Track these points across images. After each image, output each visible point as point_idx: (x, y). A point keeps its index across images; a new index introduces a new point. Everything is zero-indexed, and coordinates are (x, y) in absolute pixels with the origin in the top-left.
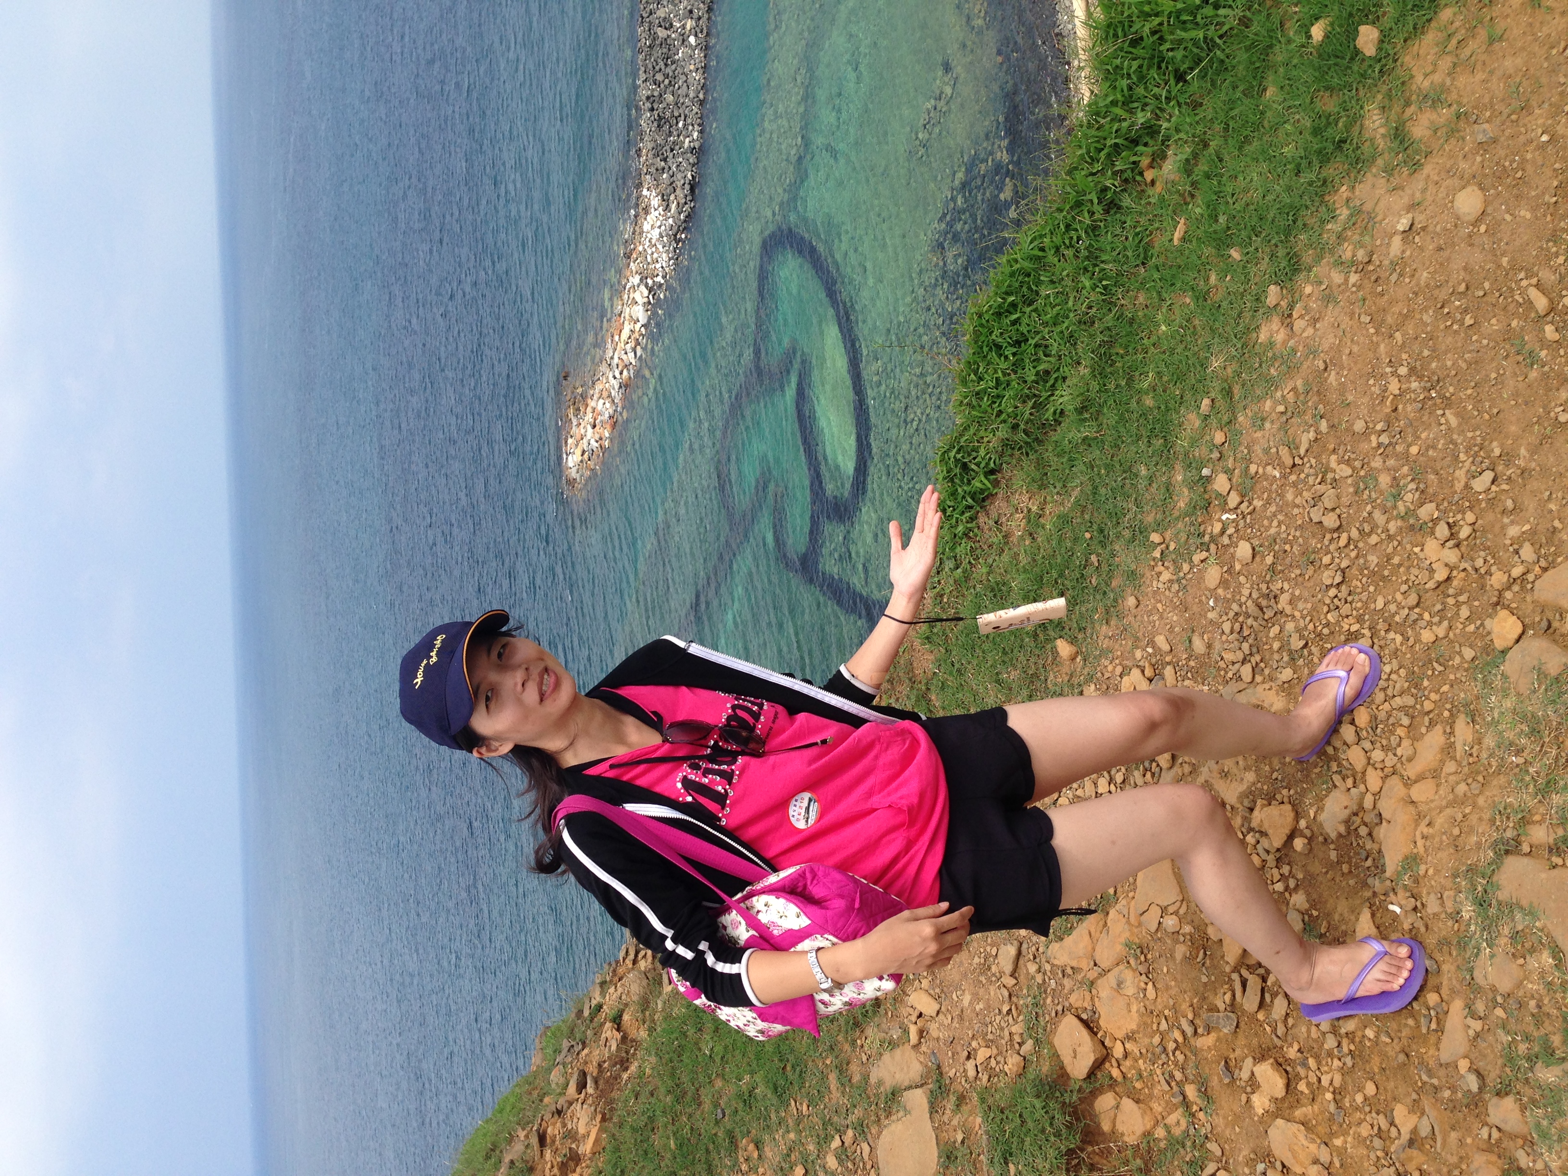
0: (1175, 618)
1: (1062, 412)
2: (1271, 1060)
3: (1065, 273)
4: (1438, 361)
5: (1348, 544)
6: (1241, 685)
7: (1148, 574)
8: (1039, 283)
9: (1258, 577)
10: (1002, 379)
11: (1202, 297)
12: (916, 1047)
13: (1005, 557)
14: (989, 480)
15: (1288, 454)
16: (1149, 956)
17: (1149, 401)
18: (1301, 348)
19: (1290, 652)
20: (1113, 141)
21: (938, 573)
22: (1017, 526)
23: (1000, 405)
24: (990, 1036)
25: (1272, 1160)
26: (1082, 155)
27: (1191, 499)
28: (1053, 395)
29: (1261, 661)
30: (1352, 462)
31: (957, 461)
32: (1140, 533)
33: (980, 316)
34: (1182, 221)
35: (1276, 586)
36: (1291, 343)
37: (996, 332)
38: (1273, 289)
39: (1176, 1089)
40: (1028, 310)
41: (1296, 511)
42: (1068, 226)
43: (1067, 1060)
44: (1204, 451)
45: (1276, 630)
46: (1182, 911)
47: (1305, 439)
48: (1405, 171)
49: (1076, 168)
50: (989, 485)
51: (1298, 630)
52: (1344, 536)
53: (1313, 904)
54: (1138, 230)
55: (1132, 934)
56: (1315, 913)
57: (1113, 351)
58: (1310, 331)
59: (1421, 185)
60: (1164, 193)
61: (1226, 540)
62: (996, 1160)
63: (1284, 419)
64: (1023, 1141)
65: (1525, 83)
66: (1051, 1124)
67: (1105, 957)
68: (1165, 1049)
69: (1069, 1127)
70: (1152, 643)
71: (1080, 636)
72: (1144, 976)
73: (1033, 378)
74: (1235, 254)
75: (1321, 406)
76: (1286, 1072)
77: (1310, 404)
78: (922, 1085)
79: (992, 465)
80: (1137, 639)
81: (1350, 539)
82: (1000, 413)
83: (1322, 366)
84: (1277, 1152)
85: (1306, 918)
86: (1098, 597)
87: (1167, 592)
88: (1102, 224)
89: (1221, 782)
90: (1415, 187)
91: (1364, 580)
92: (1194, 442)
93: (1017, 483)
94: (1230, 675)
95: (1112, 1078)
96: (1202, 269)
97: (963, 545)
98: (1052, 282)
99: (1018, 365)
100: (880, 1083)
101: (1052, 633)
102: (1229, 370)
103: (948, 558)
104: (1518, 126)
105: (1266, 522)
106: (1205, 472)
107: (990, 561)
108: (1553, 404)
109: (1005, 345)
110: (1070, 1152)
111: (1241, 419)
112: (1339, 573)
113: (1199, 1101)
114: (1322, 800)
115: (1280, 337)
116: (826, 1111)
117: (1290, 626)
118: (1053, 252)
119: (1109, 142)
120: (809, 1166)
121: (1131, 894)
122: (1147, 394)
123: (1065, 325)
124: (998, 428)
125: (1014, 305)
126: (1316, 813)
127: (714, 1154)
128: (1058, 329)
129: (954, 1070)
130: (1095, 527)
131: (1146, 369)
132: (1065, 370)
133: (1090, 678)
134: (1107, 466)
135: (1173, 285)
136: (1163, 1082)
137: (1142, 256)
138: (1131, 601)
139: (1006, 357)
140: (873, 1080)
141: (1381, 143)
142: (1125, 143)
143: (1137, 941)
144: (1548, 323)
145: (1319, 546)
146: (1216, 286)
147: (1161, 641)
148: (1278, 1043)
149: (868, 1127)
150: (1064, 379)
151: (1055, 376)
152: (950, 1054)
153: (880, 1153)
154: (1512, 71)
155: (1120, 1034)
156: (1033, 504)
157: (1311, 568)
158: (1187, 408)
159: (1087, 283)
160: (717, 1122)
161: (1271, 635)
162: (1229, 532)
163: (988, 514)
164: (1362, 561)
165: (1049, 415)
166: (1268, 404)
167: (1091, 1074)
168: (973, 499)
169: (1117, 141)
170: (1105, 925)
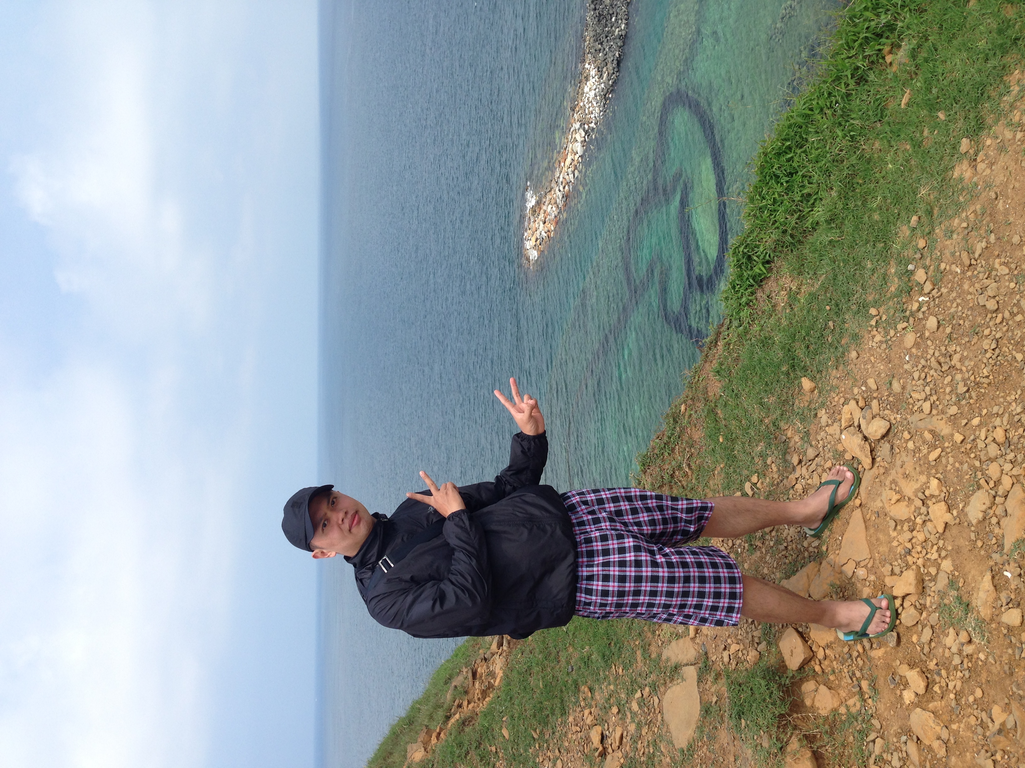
0: (882, 367)
1: (817, 223)
2: (918, 669)
3: (825, 127)
5: (1001, 323)
6: (922, 416)
7: (866, 337)
8: (807, 133)
9: (941, 341)
10: (778, 199)
11: (917, 145)
12: (693, 639)
13: (772, 321)
14: (765, 267)
15: (966, 257)
16: (846, 594)
17: (876, 217)
18: (981, 183)
19: (957, 395)
20: (865, 35)
21: (728, 329)
22: (781, 299)
23: (775, 217)
24: (740, 637)
25: (912, 734)
26: (842, 44)
27: (900, 286)
28: (812, 210)
29: (937, 400)
30: (1009, 265)
31: (744, 253)
32: (863, 307)
33: (766, 155)
34: (908, 91)
35: (951, 349)
36: (975, 179)
37: (776, 166)
38: (965, 141)
39: (856, 682)
40: (799, 151)
41: (969, 297)
42: (830, 94)
43: (786, 656)
44: (911, 252)
45: (949, 378)
46: (869, 566)
47: (979, 247)
49: (837, 53)
50: (765, 271)
51: (964, 380)
52: (1000, 316)
53: (956, 568)
54: (878, 97)
55: (835, 578)
56: (957, 574)
57: (855, 181)
58: (988, 171)
60: (898, 72)
61: (921, 315)
62: (733, 716)
63: (966, 232)
64: (751, 706)
66: (770, 696)
67: (817, 592)
68: (851, 656)
69: (782, 700)
70: (865, 383)
71: (818, 376)
73: (799, 198)
74: (942, 116)
75: (991, 224)
76: (927, 678)
77: (984, 222)
78: (695, 664)
79: (767, 257)
80: (856, 380)
81: (1003, 318)
82: (776, 221)
83: (994, 196)
84: (914, 729)
85: (951, 576)
86: (832, 350)
87: (878, 349)
88: (854, 93)
89: (903, 481)
91: (1011, 347)
92: (904, 246)
93: (785, 270)
94: (916, 408)
95: (814, 671)
96: (919, 125)
97: (745, 311)
98: (817, 132)
99: (789, 190)
100: (668, 660)
101: (799, 373)
102: (932, 197)
103: (735, 319)
105: (949, 304)
106: (910, 267)
107: (762, 322)
109: (781, 175)
110: (781, 716)
111: (937, 231)
112: (994, 341)
113: (868, 691)
114: (969, 497)
115: (968, 175)
116: (633, 674)
117: (959, 377)
118: (818, 111)
119: (862, 36)
120: (621, 708)
121: (837, 552)
122: (875, 211)
123: (823, 162)
124: (772, 233)
125: (789, 148)
126: (964, 507)
127: (565, 693)
128: (820, 165)
129: (715, 657)
130: (833, 302)
131: (876, 194)
132: (822, 194)
133: (823, 405)
134: (844, 261)
135: (899, 136)
136: (848, 677)
137: (879, 115)
138: (854, 354)
139: (782, 184)
140: (664, 657)
142: (873, 36)
143: (838, 583)
145: (983, 322)
146: (927, 137)
147: (871, 383)
148: (924, 658)
149: (658, 687)
150: (821, 199)
151: (815, 197)
152: (714, 645)
153: (665, 703)
155: (823, 643)
156: (794, 285)
157: (976, 337)
158: (902, 222)
159: (840, 134)
160: (568, 674)
161: (946, 382)
162: (923, 310)
163: (763, 291)
164: (1010, 334)
165: (808, 224)
166: (957, 221)
167: (801, 668)
168: (754, 280)
169: (867, 35)
170: (819, 570)
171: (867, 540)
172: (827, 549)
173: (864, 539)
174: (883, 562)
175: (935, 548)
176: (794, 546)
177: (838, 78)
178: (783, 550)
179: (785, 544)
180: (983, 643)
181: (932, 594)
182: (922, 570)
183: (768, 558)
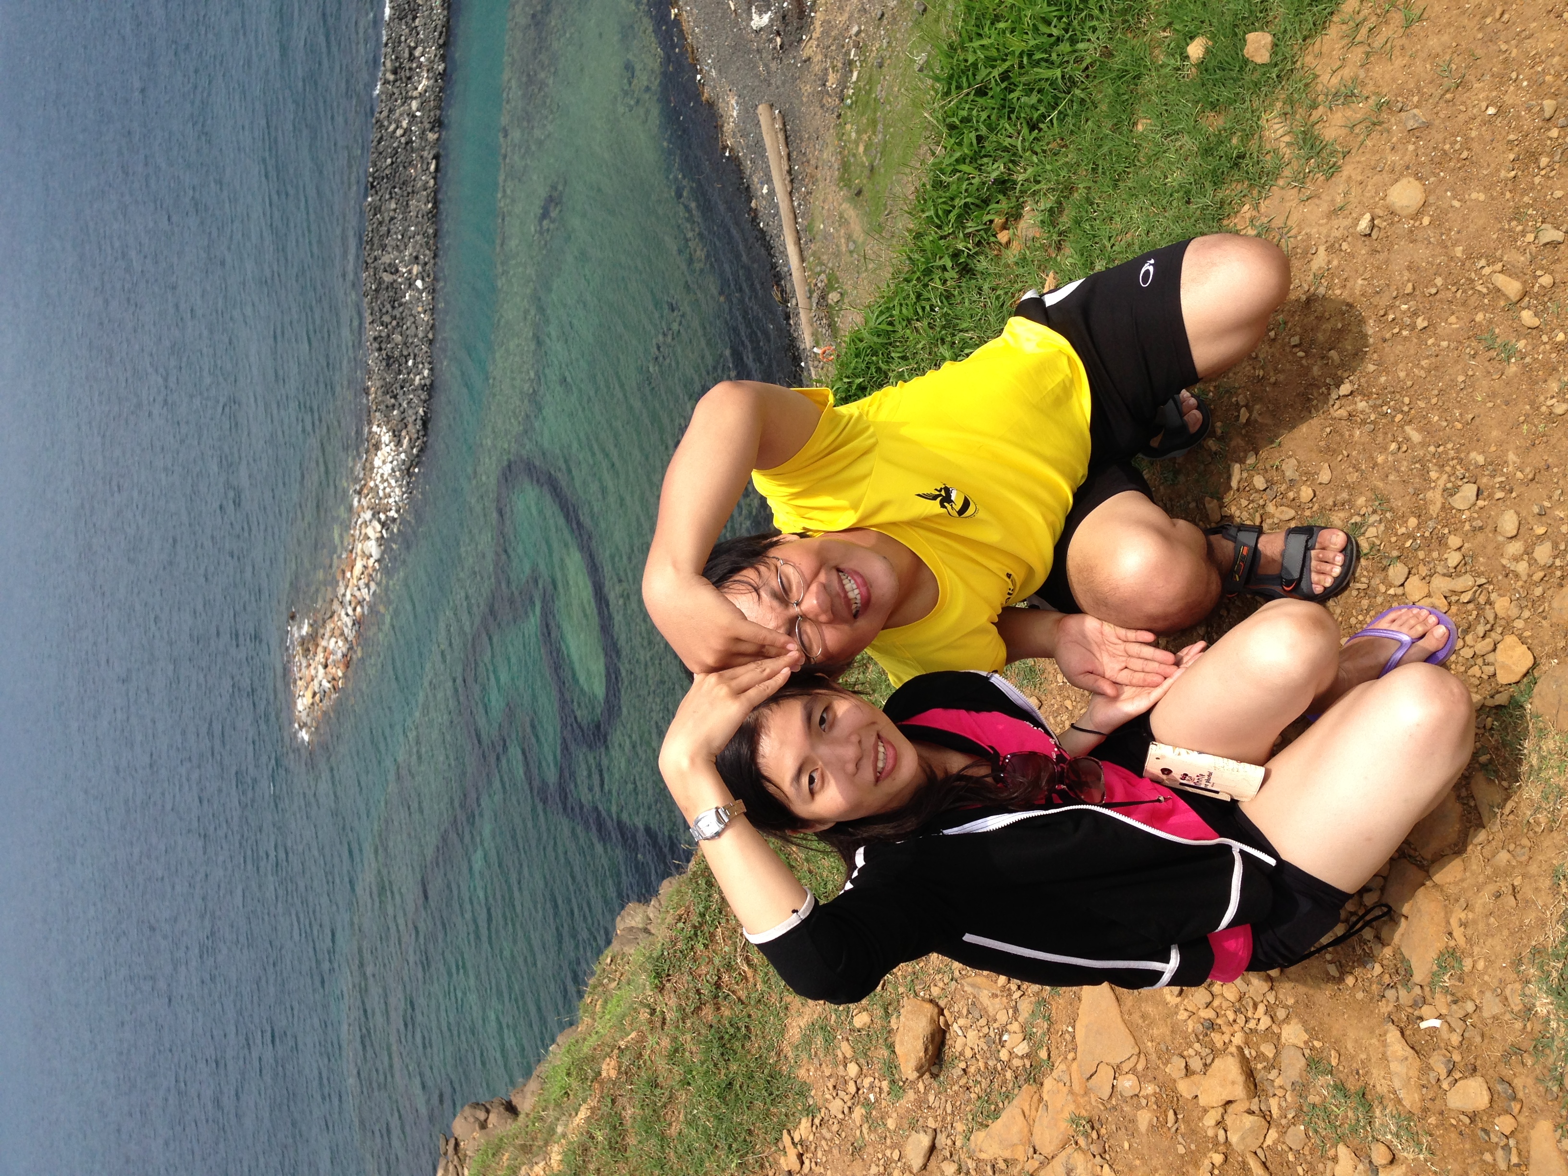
3: (920, 346)
4: (1387, 374)
16: (1103, 1131)
20: (963, 202)
26: (930, 218)
34: (1051, 276)
42: (919, 296)
46: (1140, 1067)
48: (1320, 177)
49: (923, 233)
53: (1312, 1033)
54: (999, 292)
55: (1078, 1106)
56: (1317, 1044)
59: (1341, 189)
60: (1024, 251)
65: (1457, 59)
67: (1047, 1141)
72: (1098, 1157)
85: (1307, 1052)
88: (956, 291)
90: (1336, 191)
98: (904, 358)
104: (1454, 105)
108: (1542, 398)
118: (903, 325)
119: (958, 202)
121: (1070, 1056)
141: (1287, 152)
142: (976, 202)
143: (1084, 1113)
144: (1524, 309)
154: (1439, 50)
169: (968, 200)
170: (1041, 1099)
171: (1124, 1020)
172: (1049, 1055)
173: (1119, 1020)
174: (1165, 1055)
175: (1261, 1008)
176: (981, 1064)
177: (928, 272)
178: (960, 1077)
179: (963, 1065)
180: (1421, 1157)
181: (1280, 1093)
182: (1246, 1052)
183: (931, 1098)
